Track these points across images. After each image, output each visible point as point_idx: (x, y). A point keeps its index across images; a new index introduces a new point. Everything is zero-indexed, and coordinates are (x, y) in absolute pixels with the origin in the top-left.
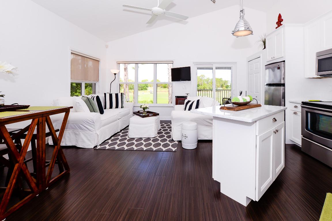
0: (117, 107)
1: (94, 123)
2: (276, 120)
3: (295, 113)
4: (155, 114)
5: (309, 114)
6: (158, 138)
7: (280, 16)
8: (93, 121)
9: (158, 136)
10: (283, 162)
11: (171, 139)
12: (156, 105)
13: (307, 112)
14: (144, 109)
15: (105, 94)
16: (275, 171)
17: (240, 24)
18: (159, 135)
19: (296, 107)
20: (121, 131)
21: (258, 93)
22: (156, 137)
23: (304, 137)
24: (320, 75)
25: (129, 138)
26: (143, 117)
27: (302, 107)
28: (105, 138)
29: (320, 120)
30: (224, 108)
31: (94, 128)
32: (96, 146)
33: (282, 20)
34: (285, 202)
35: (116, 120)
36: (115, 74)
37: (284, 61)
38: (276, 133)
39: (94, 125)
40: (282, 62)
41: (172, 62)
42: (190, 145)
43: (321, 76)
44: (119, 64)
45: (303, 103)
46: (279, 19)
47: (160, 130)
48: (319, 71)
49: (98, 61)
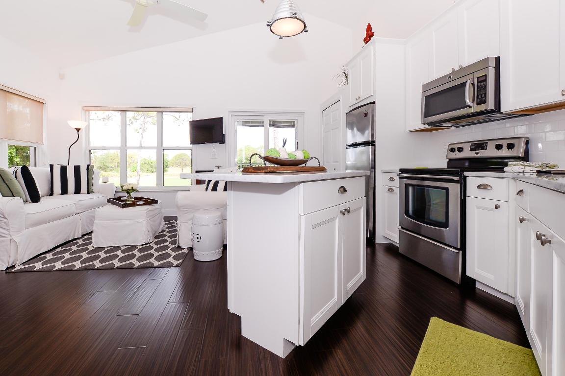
0: (78, 190)
1: (5, 218)
2: (345, 191)
3: (390, 190)
4: (150, 202)
5: (410, 188)
6: (152, 245)
7: (369, 28)
8: (3, 215)
9: (154, 242)
10: (363, 270)
11: (177, 245)
12: (162, 189)
13: (407, 186)
14: (128, 191)
15: (52, 166)
16: (345, 287)
17: (281, 7)
18: (156, 240)
19: (391, 179)
20: (83, 236)
21: (337, 162)
22: (148, 243)
23: (402, 228)
24: (429, 124)
25: (93, 248)
26: (124, 206)
27: (400, 178)
28: (40, 250)
29: (432, 205)
30: (248, 170)
31: (5, 229)
32: (13, 266)
33: (373, 34)
34: (358, 342)
35: (69, 215)
36: (78, 130)
37: (374, 103)
38: (344, 214)
39: (5, 222)
40: (370, 103)
41: (191, 110)
42: (207, 253)
43: (429, 126)
44: (88, 111)
45: (402, 171)
46: (367, 34)
47: (163, 231)
48: (426, 117)
49: (40, 104)
